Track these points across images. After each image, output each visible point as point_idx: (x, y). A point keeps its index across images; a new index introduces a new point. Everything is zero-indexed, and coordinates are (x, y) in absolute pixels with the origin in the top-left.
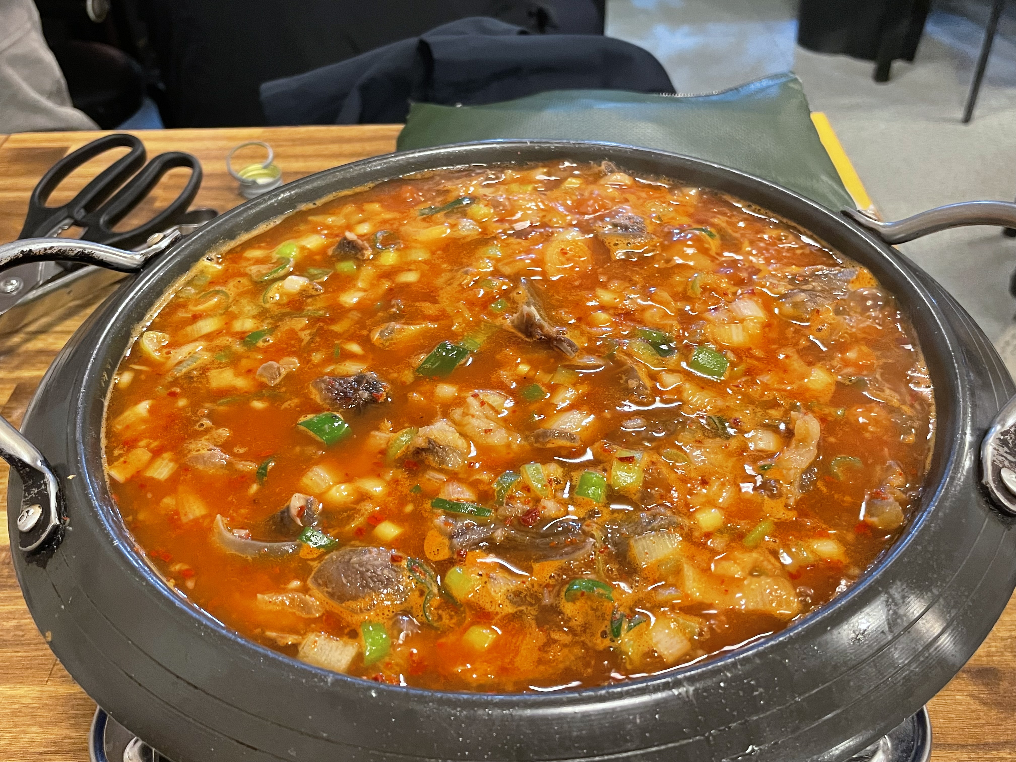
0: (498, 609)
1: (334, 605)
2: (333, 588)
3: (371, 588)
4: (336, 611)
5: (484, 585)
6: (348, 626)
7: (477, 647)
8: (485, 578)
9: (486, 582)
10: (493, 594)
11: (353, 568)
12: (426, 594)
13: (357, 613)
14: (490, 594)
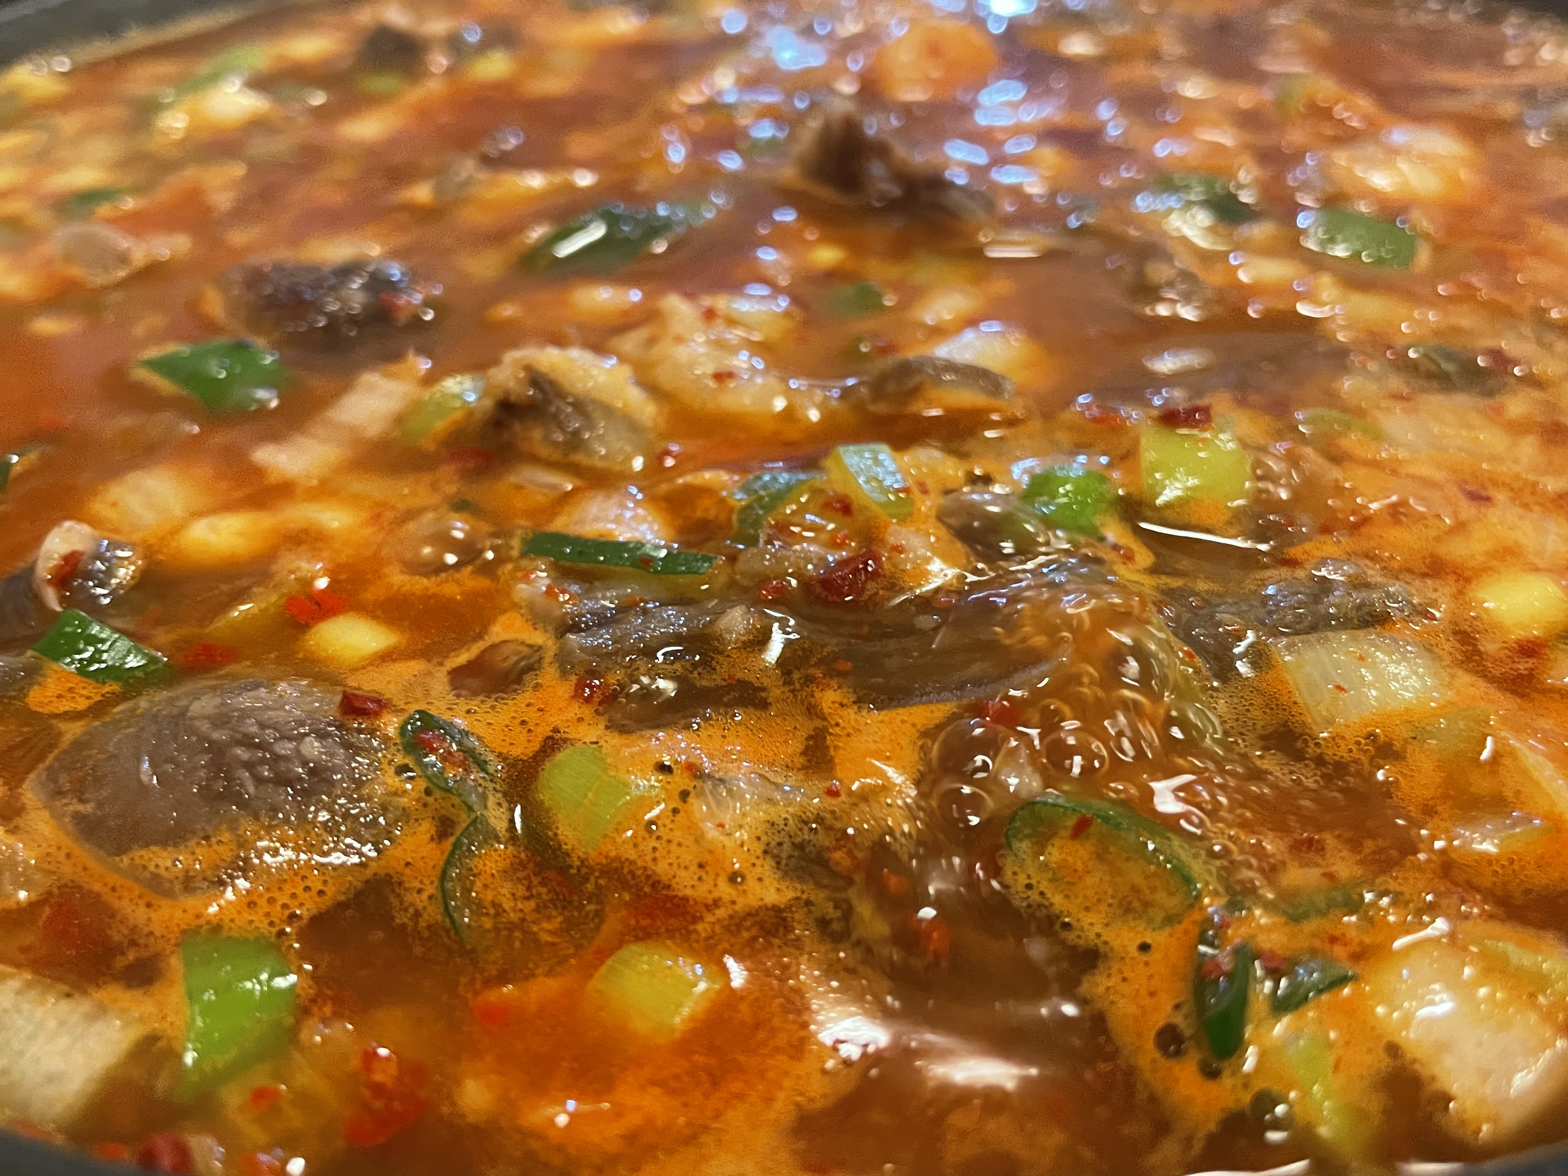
0: (724, 890)
1: (92, 864)
2: (100, 805)
3: (243, 805)
4: (97, 887)
5: (676, 803)
6: (133, 943)
7: (640, 1025)
8: (681, 780)
9: (684, 795)
10: (711, 832)
11: (193, 731)
12: (459, 831)
13: (168, 894)
14: (699, 838)
